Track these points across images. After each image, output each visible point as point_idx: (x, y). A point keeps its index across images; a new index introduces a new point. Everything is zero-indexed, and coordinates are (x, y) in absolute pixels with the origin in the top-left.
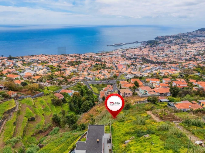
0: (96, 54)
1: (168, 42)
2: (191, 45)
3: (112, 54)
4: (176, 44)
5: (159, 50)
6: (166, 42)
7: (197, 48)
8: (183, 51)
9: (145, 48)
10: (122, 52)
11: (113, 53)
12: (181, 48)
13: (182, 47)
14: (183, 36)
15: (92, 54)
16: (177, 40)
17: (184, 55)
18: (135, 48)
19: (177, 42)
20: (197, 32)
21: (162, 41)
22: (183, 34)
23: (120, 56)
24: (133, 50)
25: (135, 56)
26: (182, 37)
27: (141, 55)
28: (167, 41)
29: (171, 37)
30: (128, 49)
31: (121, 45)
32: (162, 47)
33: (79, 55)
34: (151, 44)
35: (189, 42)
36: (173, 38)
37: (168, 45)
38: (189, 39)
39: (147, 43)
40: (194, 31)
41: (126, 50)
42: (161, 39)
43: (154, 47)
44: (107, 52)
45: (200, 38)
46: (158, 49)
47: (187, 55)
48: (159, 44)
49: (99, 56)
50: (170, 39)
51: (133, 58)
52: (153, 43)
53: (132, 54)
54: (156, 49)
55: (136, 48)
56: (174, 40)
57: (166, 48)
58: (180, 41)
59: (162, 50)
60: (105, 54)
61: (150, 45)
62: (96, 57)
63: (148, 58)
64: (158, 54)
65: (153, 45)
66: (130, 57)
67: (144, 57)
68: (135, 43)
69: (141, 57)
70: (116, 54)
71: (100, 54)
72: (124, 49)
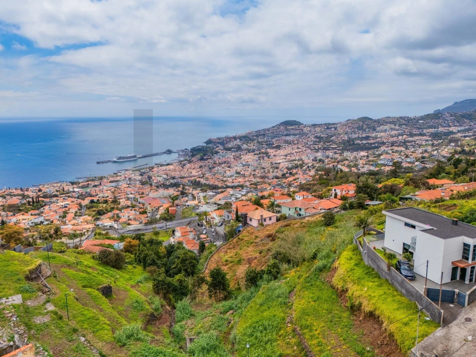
0: (72, 183)
1: (234, 148)
2: (276, 151)
3: (116, 181)
4: (249, 151)
5: (220, 164)
6: (229, 149)
7: (286, 156)
8: (266, 163)
9: (190, 162)
10: (141, 175)
11: (118, 178)
12: (259, 157)
13: (261, 155)
14: (257, 136)
15: (59, 184)
16: (248, 145)
17: (271, 170)
20: (278, 128)
21: (222, 147)
22: (257, 131)
23: (138, 183)
24: (164, 168)
25: (175, 181)
26: (255, 138)
27: (188, 177)
28: (230, 146)
29: (235, 138)
30: (153, 168)
31: (132, 159)
32: (224, 159)
33: (22, 190)
34: (201, 154)
35: (270, 145)
36: (241, 140)
37: (233, 154)
38: (270, 141)
39: (191, 152)
40: (273, 127)
41: (148, 170)
42: (219, 143)
43: (207, 159)
44: (101, 178)
45: (288, 138)
46: (217, 162)
47: (276, 170)
48: (217, 153)
49: (82, 187)
50: (235, 142)
51: (171, 184)
52: (204, 151)
53: (165, 176)
54: (214, 163)
55: (172, 164)
56: (244, 143)
57: (233, 160)
58: (254, 146)
59: (226, 164)
60: (97, 183)
61: (198, 156)
63: (205, 182)
64: (221, 173)
65: (205, 155)
66: (163, 184)
67: (196, 181)
68: (165, 153)
69: (189, 181)
70: (127, 179)
71: (82, 184)
72: (142, 167)
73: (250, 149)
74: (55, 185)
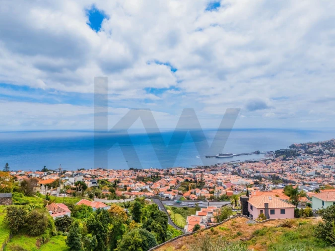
0: (188, 169)
1: (315, 152)
4: (331, 156)
5: (300, 164)
6: (311, 153)
9: (273, 161)
10: (234, 168)
11: (217, 169)
15: (180, 169)
16: (330, 150)
18: (255, 162)
19: (332, 153)
21: (303, 151)
23: (230, 173)
24: (252, 164)
25: (258, 174)
27: (270, 173)
28: (312, 150)
29: (317, 144)
30: (243, 163)
31: (229, 156)
32: (305, 161)
33: (159, 170)
34: (284, 156)
36: (323, 146)
37: (315, 157)
39: (275, 153)
41: (239, 164)
42: (301, 147)
43: (289, 160)
44: (206, 167)
46: (298, 163)
48: (298, 155)
49: (193, 172)
50: (317, 148)
51: (255, 176)
52: (286, 153)
53: (251, 170)
54: (295, 164)
55: (258, 162)
56: (326, 149)
57: (313, 162)
59: (306, 165)
60: (203, 170)
61: (282, 157)
62: (187, 174)
63: (282, 177)
64: (300, 172)
65: (287, 156)
66: (248, 176)
67: (275, 176)
68: (254, 153)
69: (269, 176)
70: (223, 169)
71: (193, 170)
72: (235, 162)
73: (333, 154)
74: (178, 169)
